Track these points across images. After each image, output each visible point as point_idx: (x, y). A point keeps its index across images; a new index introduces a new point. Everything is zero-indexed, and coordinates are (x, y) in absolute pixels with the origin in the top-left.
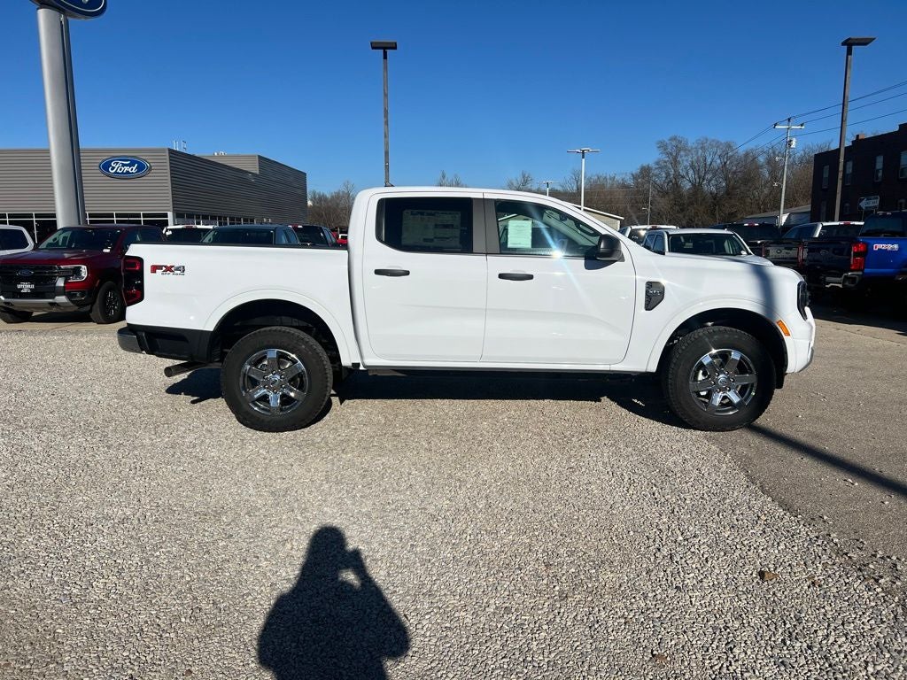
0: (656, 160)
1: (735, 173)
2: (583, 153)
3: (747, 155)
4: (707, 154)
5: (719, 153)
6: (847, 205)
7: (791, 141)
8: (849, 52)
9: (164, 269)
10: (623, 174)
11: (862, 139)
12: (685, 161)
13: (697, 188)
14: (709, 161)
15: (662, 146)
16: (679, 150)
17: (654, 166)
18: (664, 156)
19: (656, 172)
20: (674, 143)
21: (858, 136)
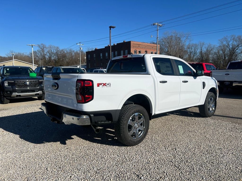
0: (37, 50)
1: (60, 55)
2: (32, 46)
3: (62, 50)
4: (52, 49)
5: (55, 49)
6: (95, 64)
7: (81, 48)
8: (110, 29)
9: (103, 85)
10: (26, 53)
11: (97, 49)
12: (46, 51)
13: (50, 58)
14: (52, 51)
15: (39, 46)
16: (44, 48)
17: (37, 51)
18: (40, 49)
19: (38, 53)
20: (42, 45)
21: (96, 48)
